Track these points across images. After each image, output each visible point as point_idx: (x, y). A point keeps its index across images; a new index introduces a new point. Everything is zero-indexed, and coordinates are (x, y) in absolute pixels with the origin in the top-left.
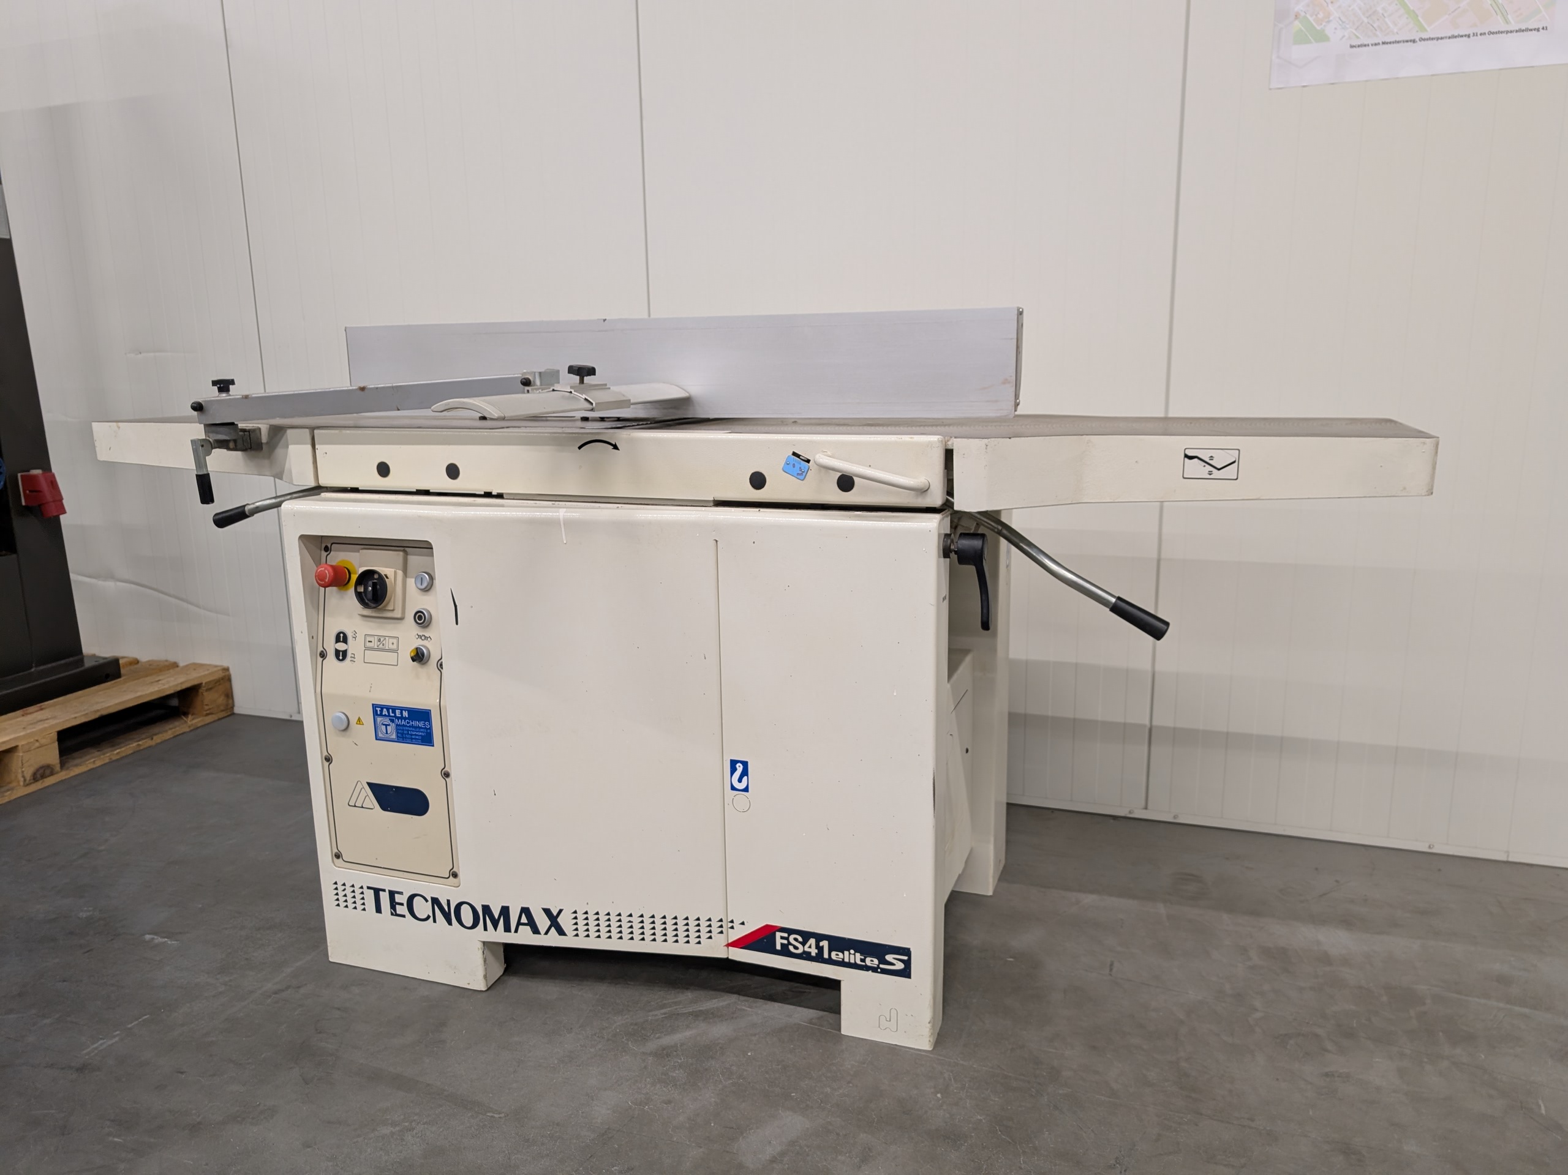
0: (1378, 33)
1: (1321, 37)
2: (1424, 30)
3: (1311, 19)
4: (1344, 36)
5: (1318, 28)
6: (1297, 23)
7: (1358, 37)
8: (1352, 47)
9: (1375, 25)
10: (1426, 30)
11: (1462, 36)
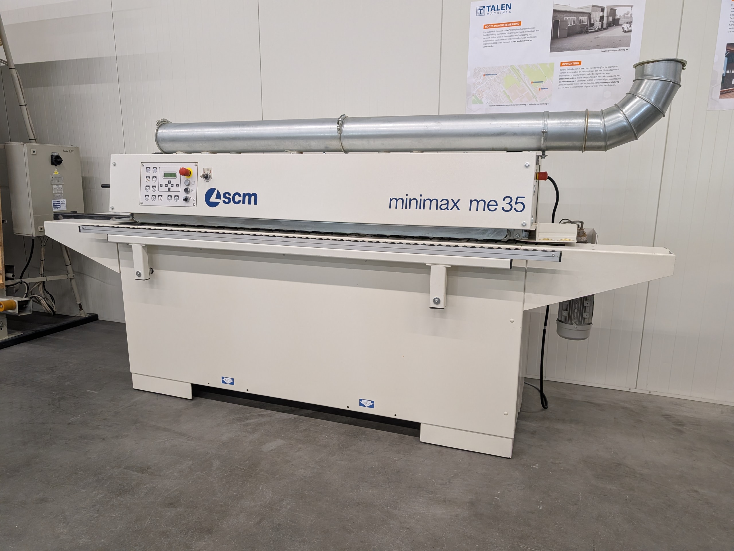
0: (498, 102)
1: (481, 102)
2: (511, 102)
3: (478, 96)
4: (488, 102)
5: (480, 99)
6: (473, 97)
7: (492, 103)
8: (490, 106)
9: (497, 99)
10: (512, 102)
11: (523, 105)
